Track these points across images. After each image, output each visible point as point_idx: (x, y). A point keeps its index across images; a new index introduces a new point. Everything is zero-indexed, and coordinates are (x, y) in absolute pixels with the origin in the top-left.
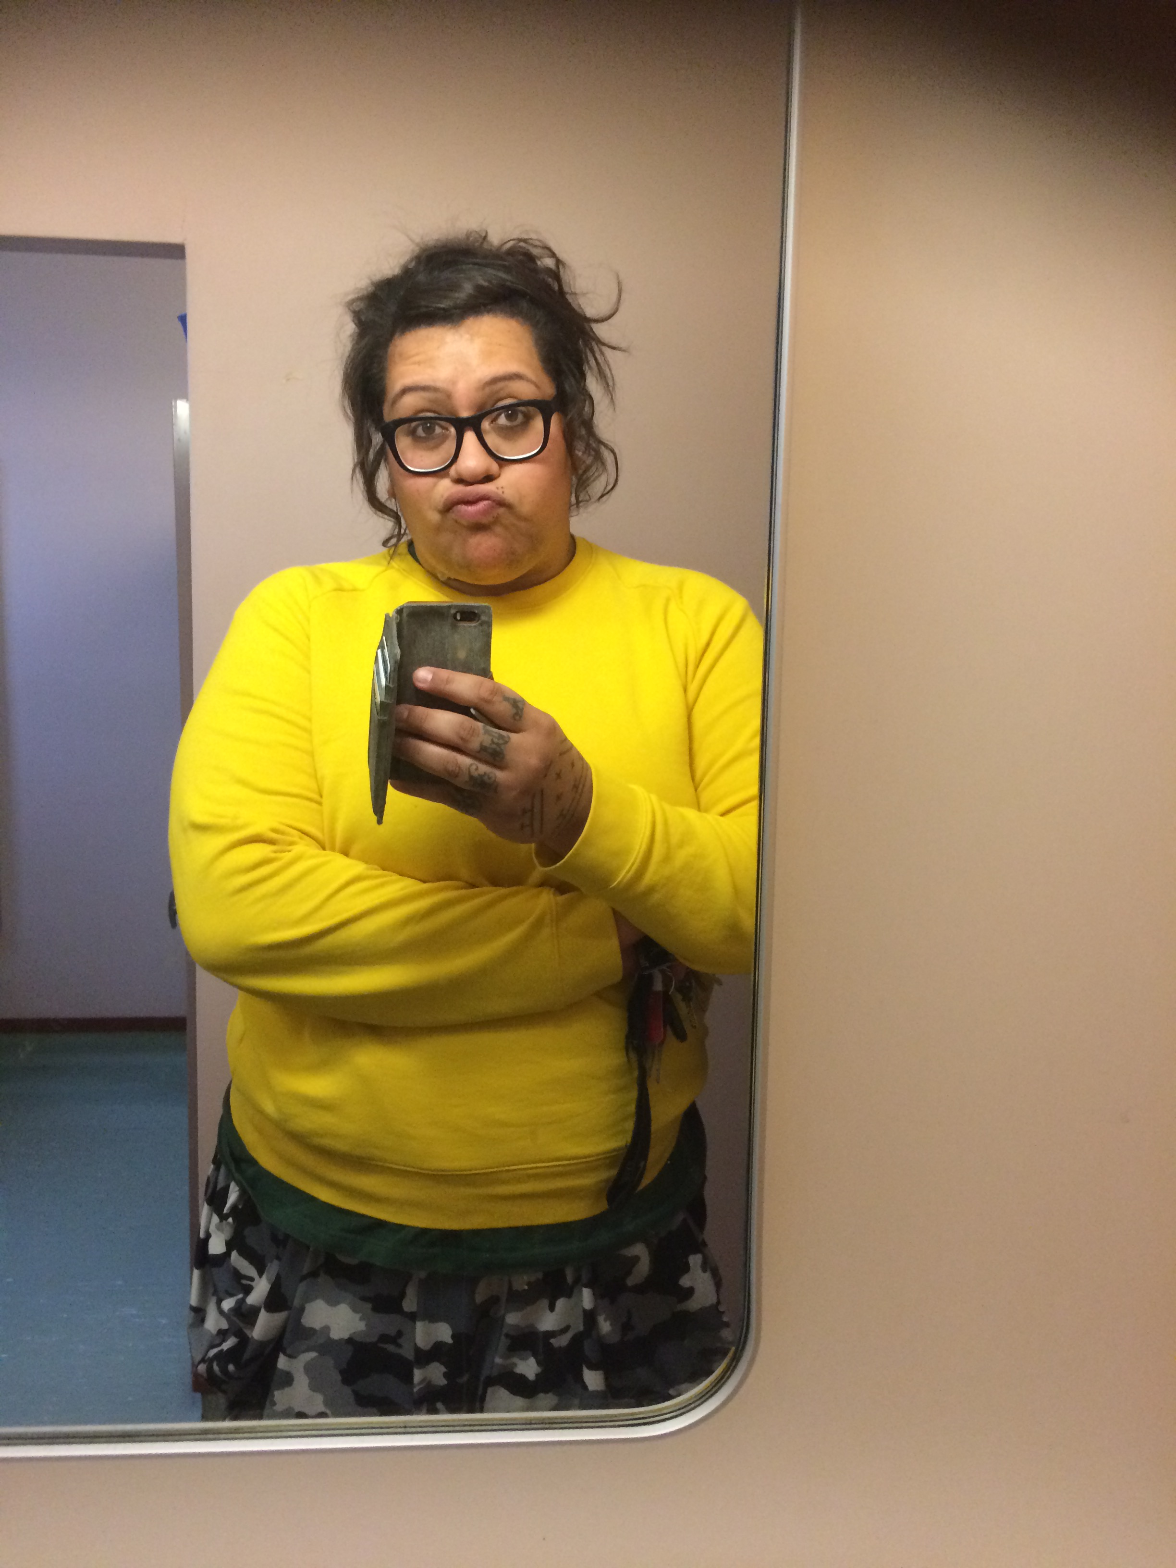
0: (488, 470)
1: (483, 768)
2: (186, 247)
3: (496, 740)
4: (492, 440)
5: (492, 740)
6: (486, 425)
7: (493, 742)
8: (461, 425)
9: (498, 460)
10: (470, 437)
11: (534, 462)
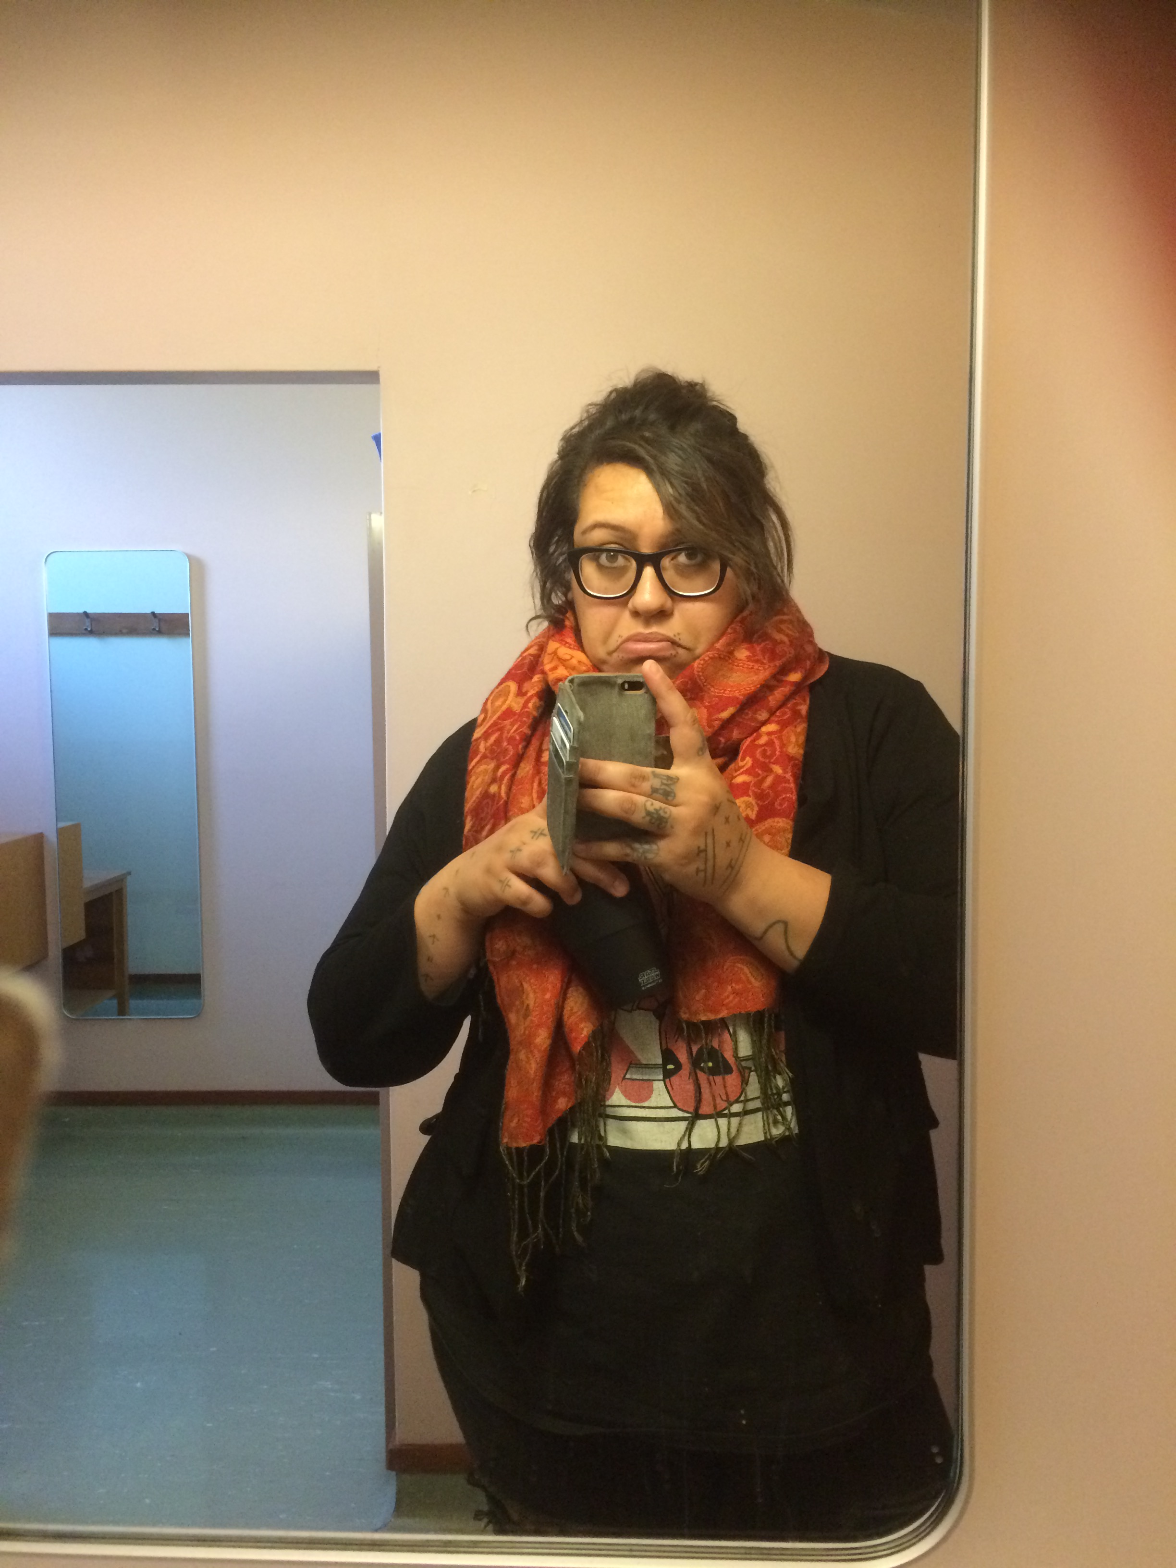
0: (662, 606)
1: (658, 805)
2: (381, 373)
3: (665, 782)
4: (669, 575)
5: (662, 782)
6: (666, 562)
7: (663, 784)
8: (642, 561)
9: (672, 595)
10: (649, 572)
11: (707, 601)
